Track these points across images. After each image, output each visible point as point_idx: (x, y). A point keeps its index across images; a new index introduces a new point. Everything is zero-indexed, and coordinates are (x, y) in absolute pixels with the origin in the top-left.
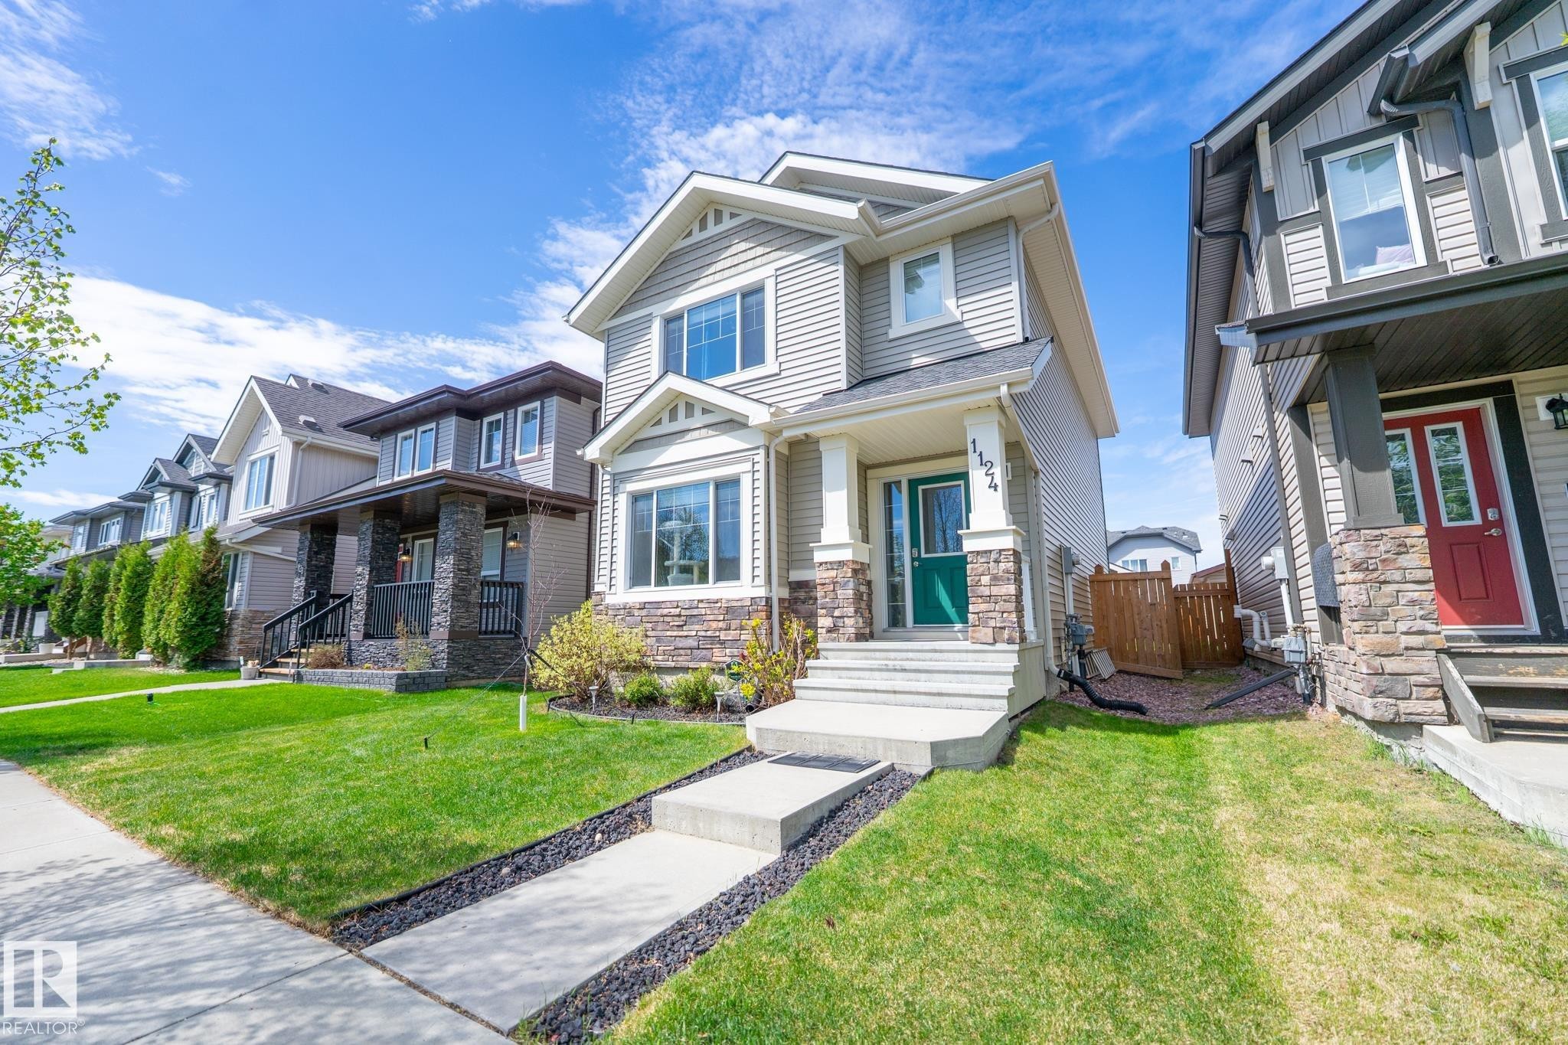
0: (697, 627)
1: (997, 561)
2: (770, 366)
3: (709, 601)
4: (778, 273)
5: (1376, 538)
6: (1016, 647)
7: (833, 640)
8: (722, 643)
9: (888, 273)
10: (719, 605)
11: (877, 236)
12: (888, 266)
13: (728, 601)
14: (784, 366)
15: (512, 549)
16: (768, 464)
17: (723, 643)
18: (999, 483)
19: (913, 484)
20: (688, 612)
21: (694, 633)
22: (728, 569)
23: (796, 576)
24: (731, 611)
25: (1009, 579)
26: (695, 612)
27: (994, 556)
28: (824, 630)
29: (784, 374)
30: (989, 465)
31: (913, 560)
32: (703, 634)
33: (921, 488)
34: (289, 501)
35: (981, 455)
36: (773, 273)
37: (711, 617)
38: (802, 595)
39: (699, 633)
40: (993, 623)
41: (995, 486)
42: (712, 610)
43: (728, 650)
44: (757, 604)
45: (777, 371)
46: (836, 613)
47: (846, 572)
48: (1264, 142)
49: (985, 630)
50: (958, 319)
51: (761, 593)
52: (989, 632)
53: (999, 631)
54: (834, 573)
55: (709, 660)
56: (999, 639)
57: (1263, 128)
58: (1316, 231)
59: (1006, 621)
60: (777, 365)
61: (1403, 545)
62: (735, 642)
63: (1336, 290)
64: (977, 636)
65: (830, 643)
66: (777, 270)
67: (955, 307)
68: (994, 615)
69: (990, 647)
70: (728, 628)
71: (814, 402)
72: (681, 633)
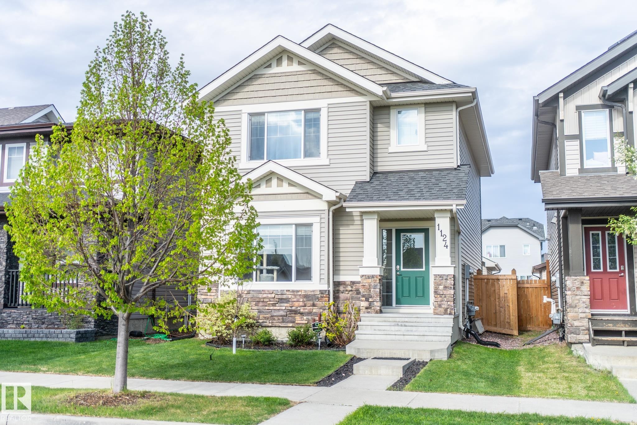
0: (286, 305)
1: (446, 279)
2: (323, 159)
3: (293, 291)
4: (330, 106)
6: (453, 317)
7: (368, 312)
8: (302, 314)
9: (389, 114)
10: (300, 293)
11: (387, 98)
12: (389, 110)
13: (305, 291)
14: (332, 161)
16: (328, 219)
19: (399, 232)
20: (280, 297)
21: (284, 308)
22: (304, 274)
23: (337, 278)
25: (451, 288)
26: (284, 297)
27: (445, 277)
28: (364, 308)
29: (332, 166)
30: (445, 236)
31: (397, 271)
32: (290, 308)
33: (402, 234)
35: (441, 231)
36: (326, 106)
37: (295, 299)
38: (341, 289)
39: (287, 308)
40: (443, 306)
41: (447, 246)
42: (295, 296)
43: (305, 318)
44: (322, 293)
45: (328, 163)
46: (370, 300)
47: (376, 281)
48: (561, 101)
49: (440, 309)
50: (426, 149)
51: (325, 287)
52: (442, 310)
53: (446, 310)
54: (370, 280)
55: (294, 322)
56: (445, 313)
57: (561, 95)
58: (577, 142)
59: (448, 305)
60: (328, 160)
61: (582, 283)
62: (310, 313)
63: (582, 170)
64: (436, 311)
65: (367, 315)
66: (329, 104)
67: (424, 142)
68: (444, 302)
69: (442, 316)
70: (305, 306)
71: (352, 187)
72: (275, 308)
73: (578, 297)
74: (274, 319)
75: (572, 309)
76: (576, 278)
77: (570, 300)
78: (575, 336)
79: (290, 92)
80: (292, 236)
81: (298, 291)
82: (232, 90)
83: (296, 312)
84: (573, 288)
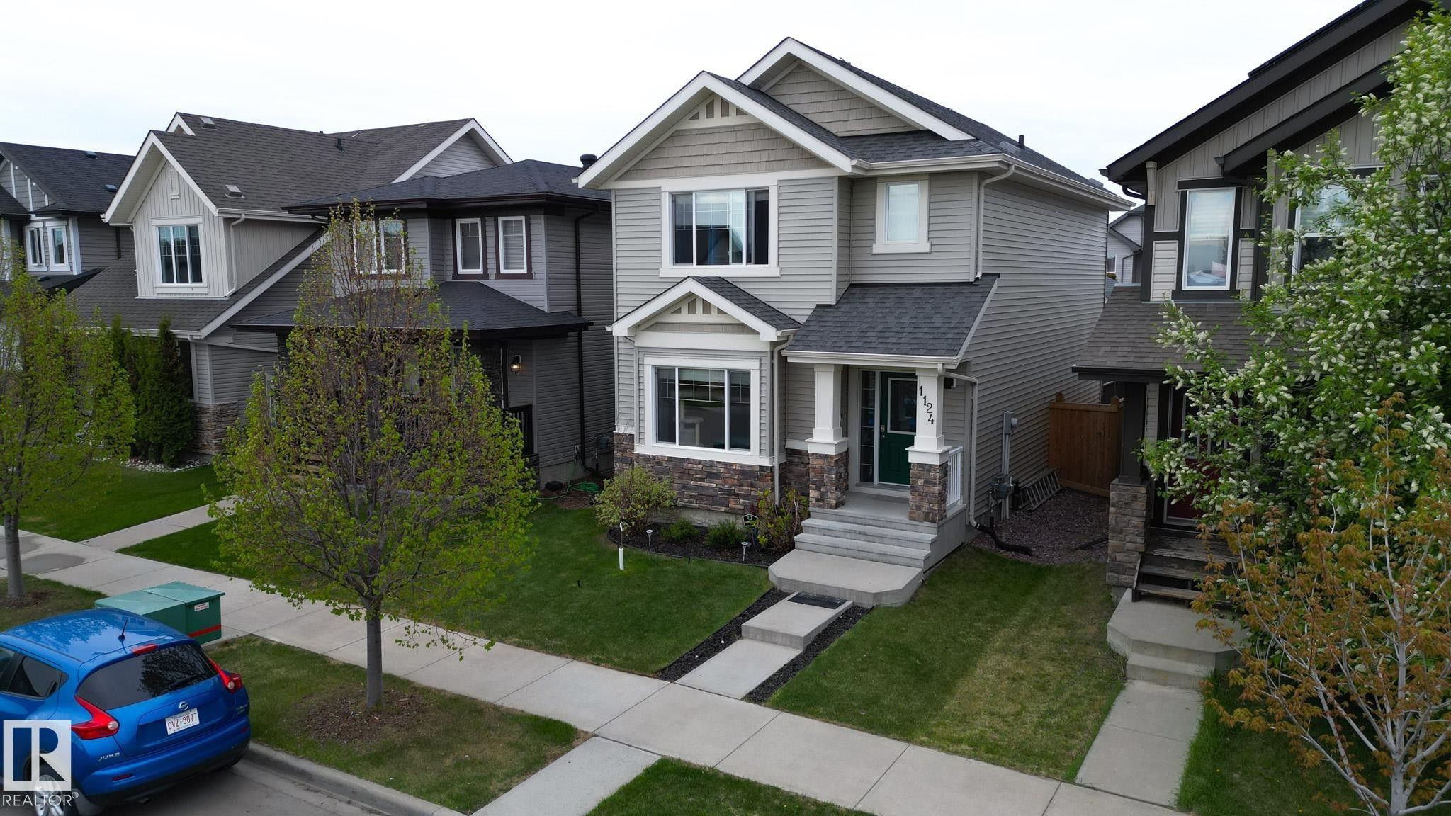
0: (717, 481)
1: (929, 471)
2: (772, 268)
3: (725, 464)
4: (781, 184)
5: (1125, 491)
6: (936, 525)
7: (820, 506)
9: (875, 191)
10: (734, 467)
12: (875, 184)
13: (741, 465)
14: (784, 272)
15: (516, 372)
16: (772, 365)
17: (737, 495)
18: (935, 420)
19: (884, 375)
20: (709, 470)
21: (715, 486)
22: (741, 440)
23: (792, 444)
24: (746, 474)
25: (935, 484)
26: (715, 470)
27: (927, 467)
28: (814, 500)
29: (784, 279)
30: (930, 406)
31: (881, 434)
32: (722, 487)
33: (890, 379)
34: (231, 286)
35: (925, 397)
36: (776, 183)
37: (728, 476)
38: (796, 460)
39: (718, 486)
40: (923, 509)
41: (932, 421)
42: (728, 470)
43: (741, 501)
44: (762, 471)
45: (778, 274)
46: (822, 490)
47: (830, 463)
48: (1151, 175)
49: (918, 513)
50: (927, 250)
51: (766, 462)
52: (920, 514)
53: (927, 515)
54: (822, 462)
55: (727, 506)
56: (926, 519)
57: (1151, 165)
58: (1174, 246)
59: (931, 509)
60: (778, 269)
61: (1135, 497)
62: (747, 496)
63: (1178, 293)
64: (913, 515)
65: (818, 509)
66: (779, 181)
67: (926, 238)
68: (924, 504)
69: (921, 524)
70: (741, 485)
71: (809, 312)
72: (704, 484)
73: (1126, 518)
74: (702, 499)
75: (1115, 535)
76: (1125, 488)
77: (1114, 522)
78: (1116, 575)
79: (726, 159)
80: (723, 384)
81: (731, 464)
82: (647, 155)
83: (730, 493)
84: (1120, 503)
